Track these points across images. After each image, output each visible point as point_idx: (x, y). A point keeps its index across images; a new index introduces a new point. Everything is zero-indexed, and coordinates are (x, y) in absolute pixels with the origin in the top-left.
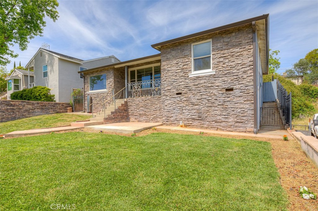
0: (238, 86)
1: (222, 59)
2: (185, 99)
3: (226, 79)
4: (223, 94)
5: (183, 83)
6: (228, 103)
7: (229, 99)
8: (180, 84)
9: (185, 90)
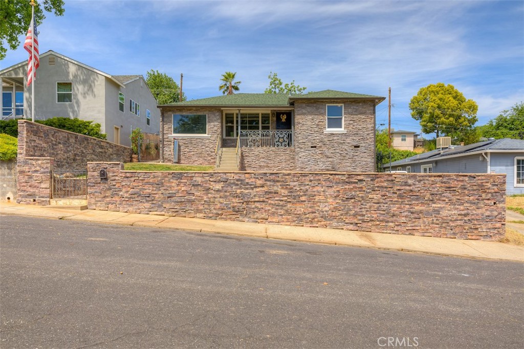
0: (364, 145)
1: (352, 122)
2: (320, 152)
3: (355, 138)
4: (352, 149)
5: (317, 138)
6: (356, 157)
7: (357, 154)
8: (315, 138)
9: (320, 144)
